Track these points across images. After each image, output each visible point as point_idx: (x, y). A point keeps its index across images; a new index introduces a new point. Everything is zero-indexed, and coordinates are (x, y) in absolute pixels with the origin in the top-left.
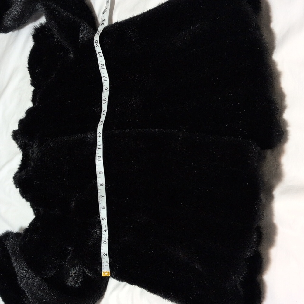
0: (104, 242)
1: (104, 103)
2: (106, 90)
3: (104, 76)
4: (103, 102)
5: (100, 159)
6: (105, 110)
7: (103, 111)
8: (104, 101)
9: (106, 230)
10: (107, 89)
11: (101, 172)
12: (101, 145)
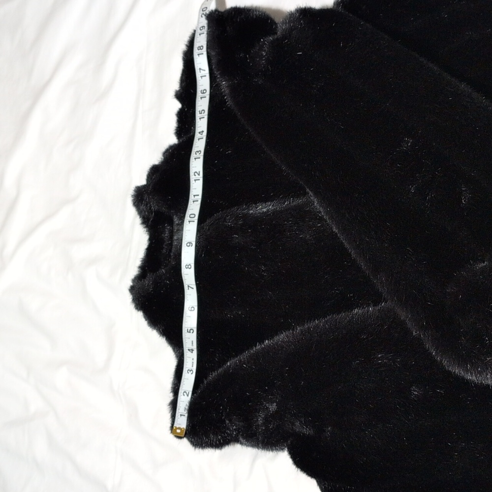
0: (188, 370)
1: (200, 118)
2: (203, 93)
3: (200, 69)
4: (198, 115)
5: (192, 219)
6: (203, 132)
7: (199, 133)
8: (201, 115)
9: (192, 350)
10: (205, 91)
11: (190, 243)
12: (198, 195)
